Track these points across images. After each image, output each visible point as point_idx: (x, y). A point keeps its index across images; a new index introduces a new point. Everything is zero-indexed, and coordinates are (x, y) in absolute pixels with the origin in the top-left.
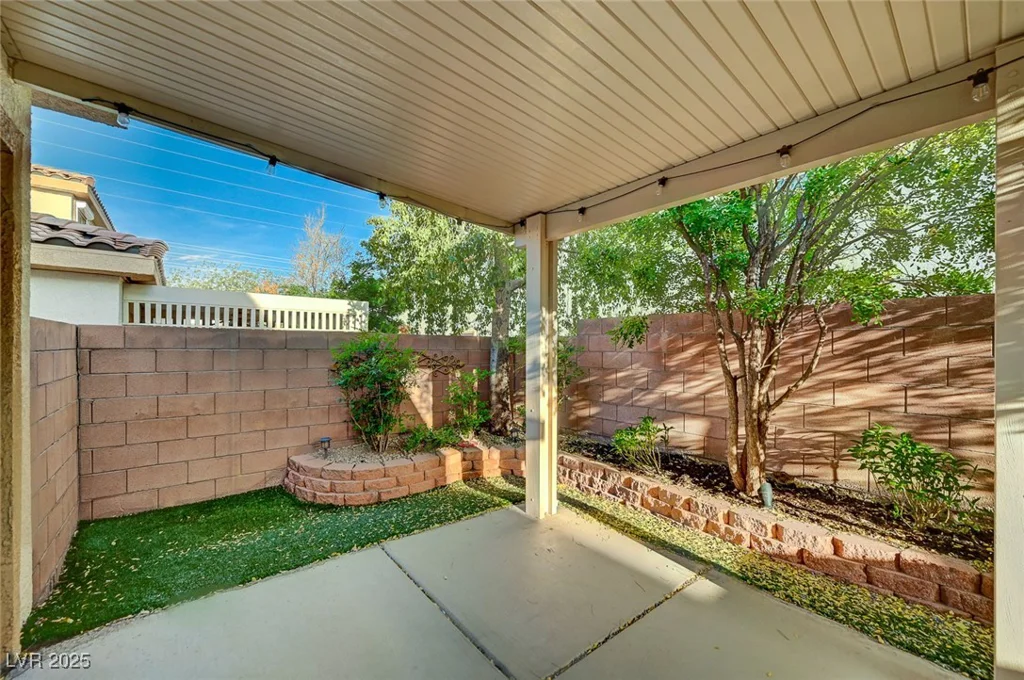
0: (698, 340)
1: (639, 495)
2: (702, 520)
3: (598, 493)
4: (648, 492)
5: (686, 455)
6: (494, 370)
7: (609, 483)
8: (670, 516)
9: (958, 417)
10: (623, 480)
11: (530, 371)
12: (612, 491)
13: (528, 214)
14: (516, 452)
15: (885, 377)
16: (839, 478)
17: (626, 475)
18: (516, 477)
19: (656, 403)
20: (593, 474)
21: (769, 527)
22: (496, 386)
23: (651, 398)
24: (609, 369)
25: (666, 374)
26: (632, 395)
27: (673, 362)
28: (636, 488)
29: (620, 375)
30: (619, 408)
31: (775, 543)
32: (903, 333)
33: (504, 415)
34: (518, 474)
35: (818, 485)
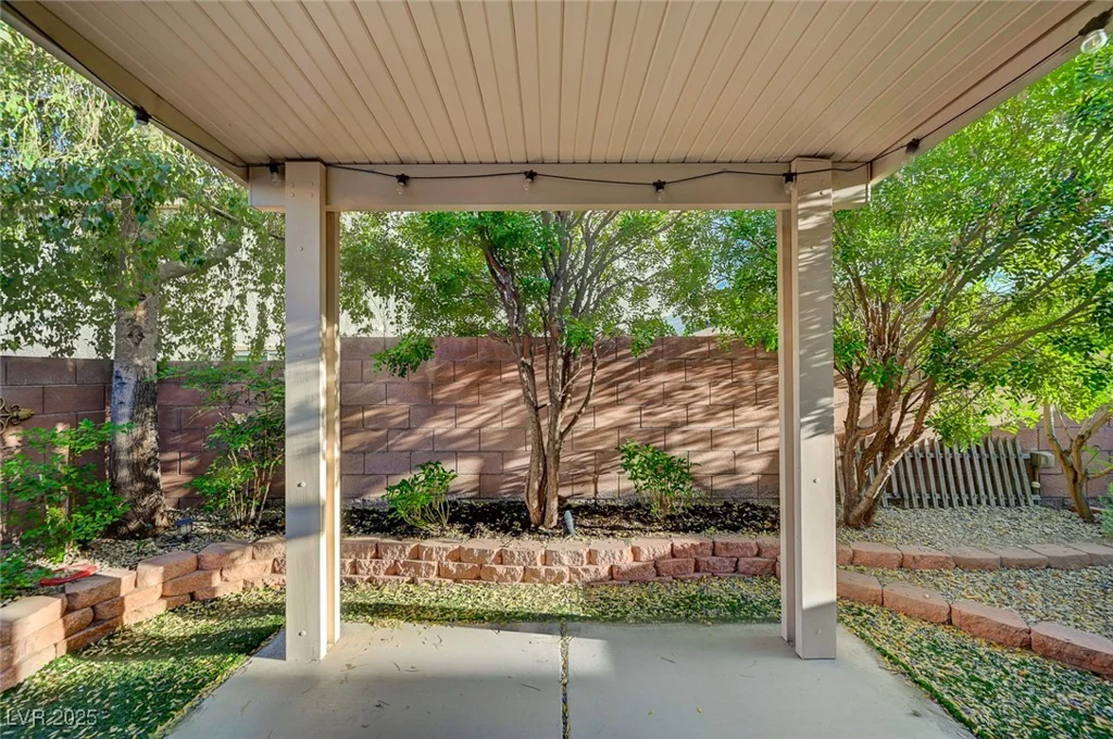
0: (469, 370)
1: (435, 564)
2: (520, 569)
3: (370, 580)
4: (447, 558)
5: (459, 499)
6: (126, 421)
7: (387, 561)
8: (479, 578)
9: (669, 427)
10: (408, 551)
11: (294, 421)
12: (393, 571)
13: (290, 156)
14: (198, 560)
15: (627, 401)
16: (599, 490)
17: (411, 544)
18: (204, 602)
19: (420, 444)
20: (356, 555)
21: (585, 555)
22: (130, 451)
23: (412, 439)
24: (350, 407)
25: (433, 409)
26: (386, 437)
27: (442, 394)
28: (429, 557)
29: (368, 414)
30: (367, 457)
31: (592, 568)
32: (637, 365)
33: (147, 501)
34: (208, 596)
35: (583, 501)
